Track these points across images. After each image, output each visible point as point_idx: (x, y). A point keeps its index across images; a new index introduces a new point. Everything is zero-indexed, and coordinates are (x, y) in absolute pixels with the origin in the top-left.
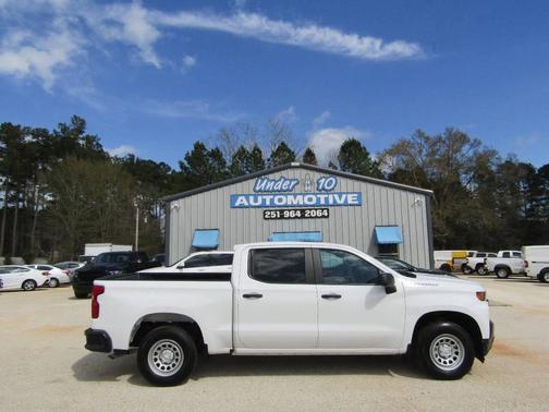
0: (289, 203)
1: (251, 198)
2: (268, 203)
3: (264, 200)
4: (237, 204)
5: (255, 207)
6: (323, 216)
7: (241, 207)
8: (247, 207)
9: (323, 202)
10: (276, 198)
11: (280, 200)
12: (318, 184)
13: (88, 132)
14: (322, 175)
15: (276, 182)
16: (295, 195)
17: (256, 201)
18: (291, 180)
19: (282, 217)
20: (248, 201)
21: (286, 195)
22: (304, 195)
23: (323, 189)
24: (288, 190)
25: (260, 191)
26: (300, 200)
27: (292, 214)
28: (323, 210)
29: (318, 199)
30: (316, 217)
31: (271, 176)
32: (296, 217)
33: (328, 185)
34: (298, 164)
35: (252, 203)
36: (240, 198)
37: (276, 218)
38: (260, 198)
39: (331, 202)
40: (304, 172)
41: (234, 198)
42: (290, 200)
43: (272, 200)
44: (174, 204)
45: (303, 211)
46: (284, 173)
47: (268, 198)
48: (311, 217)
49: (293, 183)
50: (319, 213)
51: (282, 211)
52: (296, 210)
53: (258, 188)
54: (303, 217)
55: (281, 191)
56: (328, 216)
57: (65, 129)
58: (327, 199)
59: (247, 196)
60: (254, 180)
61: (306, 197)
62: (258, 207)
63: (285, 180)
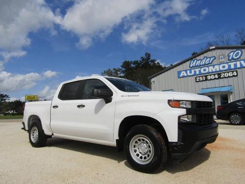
0: (210, 71)
1: (188, 71)
2: (198, 73)
3: (195, 72)
4: (181, 76)
5: (190, 76)
6: (234, 76)
7: (183, 77)
8: (186, 77)
9: (232, 67)
10: (202, 69)
11: (205, 70)
12: (229, 56)
13: (152, 58)
14: (231, 50)
15: (201, 60)
16: (214, 66)
17: (191, 72)
18: (210, 58)
19: (206, 80)
20: (187, 73)
21: (208, 67)
22: (219, 65)
23: (233, 59)
24: (209, 64)
25: (193, 67)
26: (217, 68)
27: (212, 77)
28: (233, 72)
29: (230, 66)
30: (229, 77)
31: (198, 58)
32: (215, 79)
33: (236, 56)
34: (214, 47)
35: (189, 74)
36: (182, 72)
37: (203, 80)
38: (193, 71)
39: (239, 66)
40: (218, 51)
41: (179, 73)
42: (211, 69)
43: (200, 71)
44: (153, 80)
45: (219, 75)
46: (205, 55)
47: (197, 70)
48: (225, 77)
49: (212, 59)
50: (230, 74)
51: (206, 76)
52: (215, 75)
53: (191, 66)
54: (219, 78)
55: (205, 65)
56: (237, 76)
57: (143, 59)
58: (235, 65)
59: (186, 71)
60: (189, 62)
61: (221, 66)
62: (192, 76)
63: (207, 58)
